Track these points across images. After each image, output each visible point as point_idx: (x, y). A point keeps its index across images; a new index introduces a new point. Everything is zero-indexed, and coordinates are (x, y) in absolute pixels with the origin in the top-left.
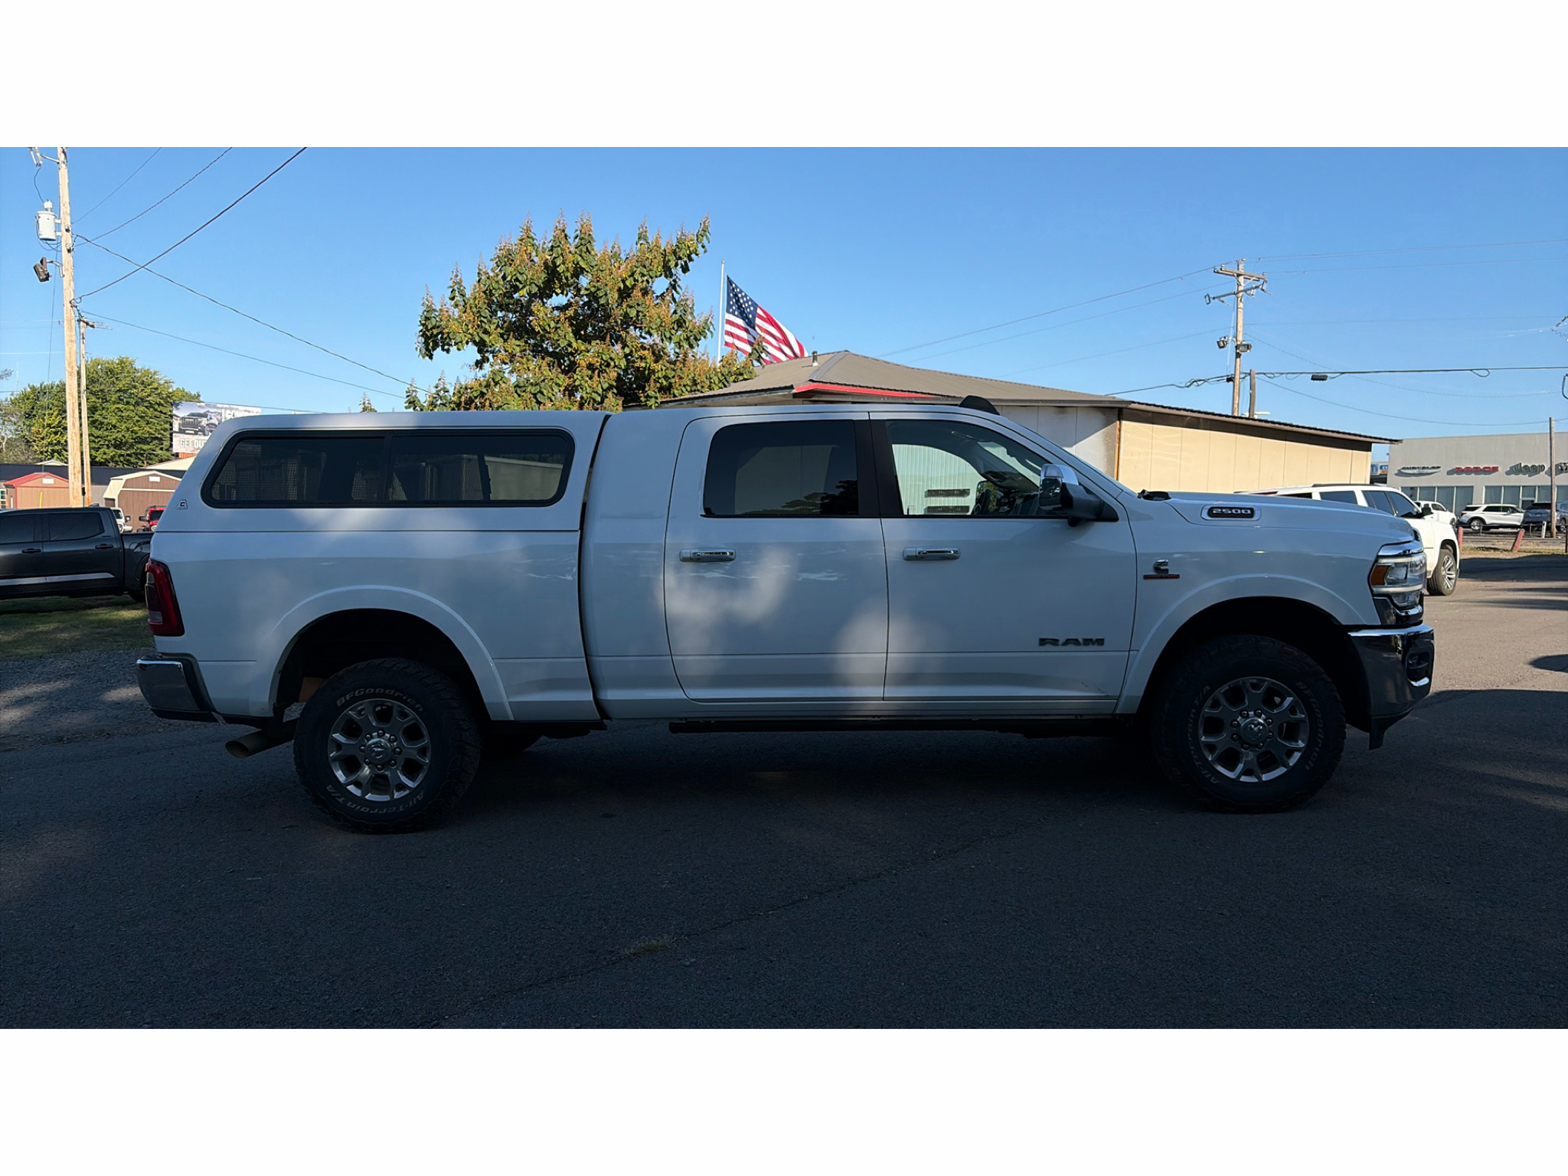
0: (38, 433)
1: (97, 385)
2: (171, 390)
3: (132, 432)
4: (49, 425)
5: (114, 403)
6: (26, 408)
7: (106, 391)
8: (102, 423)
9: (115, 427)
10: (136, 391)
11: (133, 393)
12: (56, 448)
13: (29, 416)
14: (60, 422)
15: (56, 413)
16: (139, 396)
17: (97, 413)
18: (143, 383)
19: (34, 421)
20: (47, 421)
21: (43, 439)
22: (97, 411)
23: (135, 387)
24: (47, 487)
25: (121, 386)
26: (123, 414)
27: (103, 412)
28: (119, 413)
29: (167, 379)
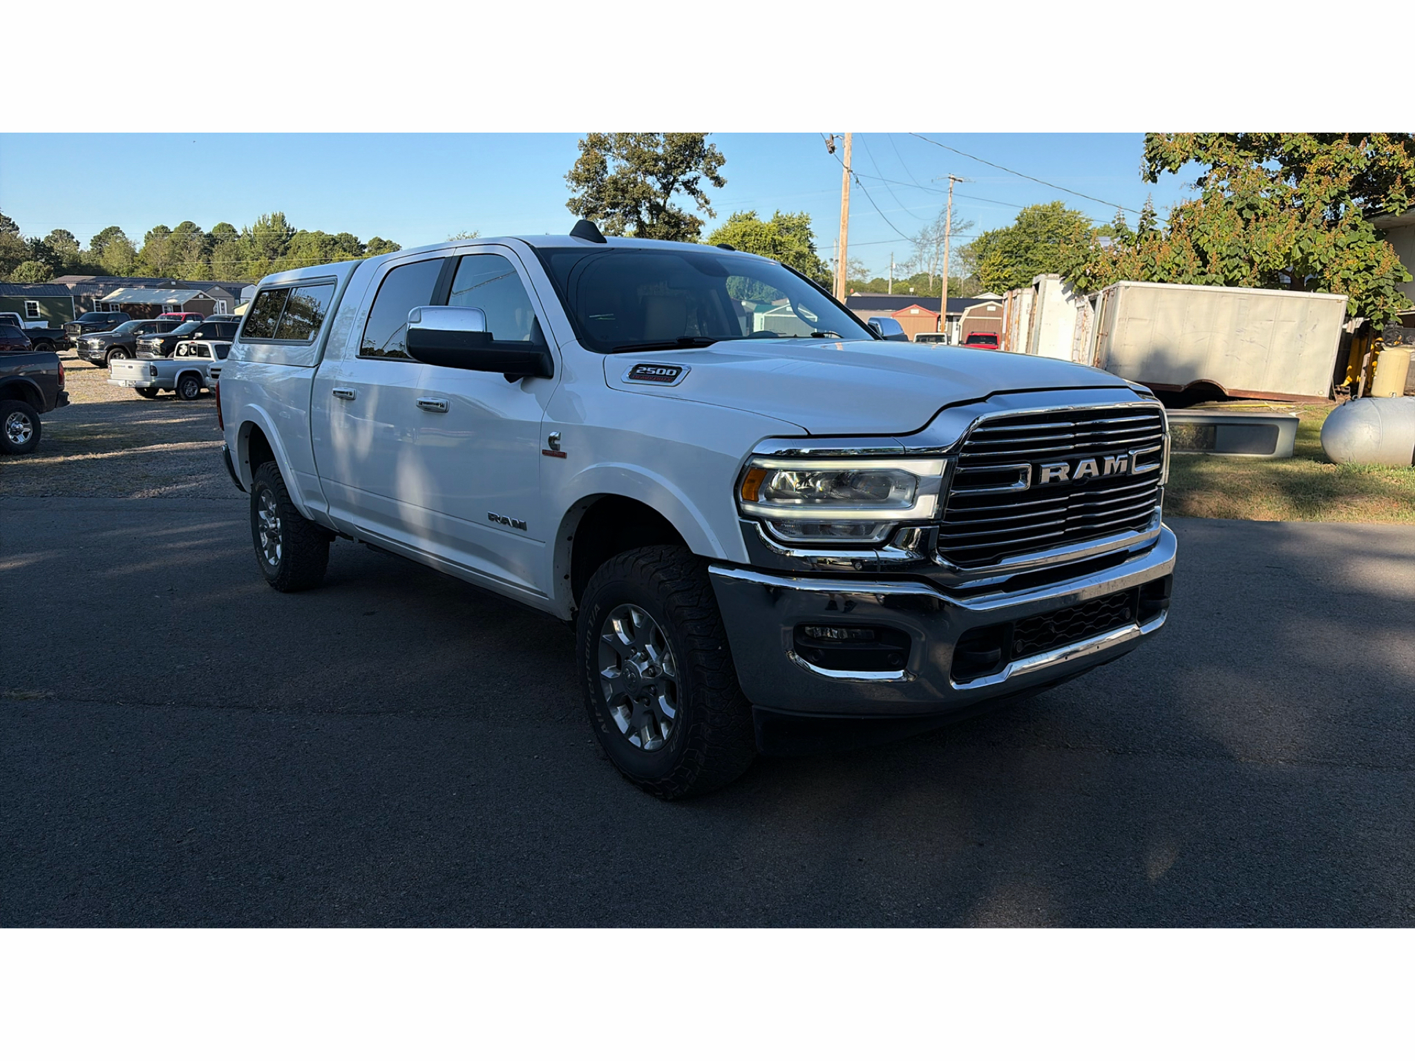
0: (985, 271)
1: (1032, 228)
2: (1090, 228)
3: (1054, 266)
4: (993, 264)
5: (1043, 242)
6: (979, 250)
7: (1038, 232)
8: (1032, 260)
9: (1041, 263)
10: (1061, 230)
11: (1059, 233)
12: (997, 282)
13: (981, 257)
14: (1002, 261)
15: (999, 254)
16: (1063, 235)
17: (1029, 252)
18: (1068, 223)
19: (983, 262)
20: (992, 261)
21: (988, 275)
22: (1029, 250)
23: (1061, 227)
24: (914, 316)
25: (1049, 227)
26: (1049, 252)
27: (1035, 250)
28: (1046, 251)
29: (1088, 217)
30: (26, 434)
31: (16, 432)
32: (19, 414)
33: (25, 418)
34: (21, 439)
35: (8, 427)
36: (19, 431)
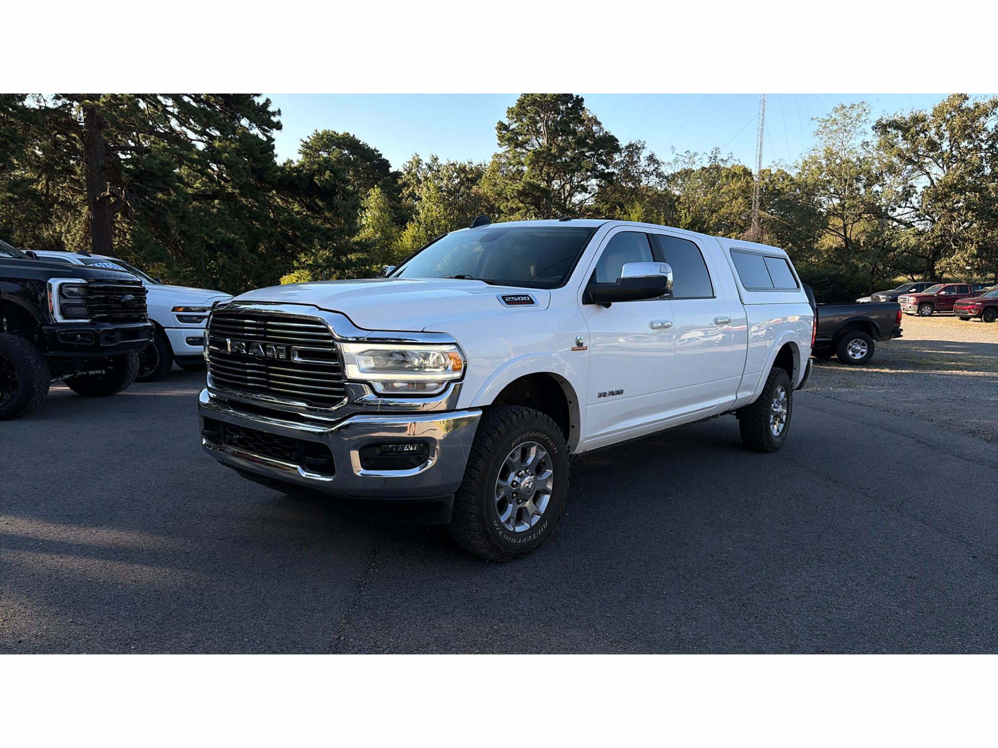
30: (862, 353)
31: (855, 351)
32: (859, 340)
33: (863, 343)
34: (858, 356)
35: (850, 347)
36: (858, 351)
